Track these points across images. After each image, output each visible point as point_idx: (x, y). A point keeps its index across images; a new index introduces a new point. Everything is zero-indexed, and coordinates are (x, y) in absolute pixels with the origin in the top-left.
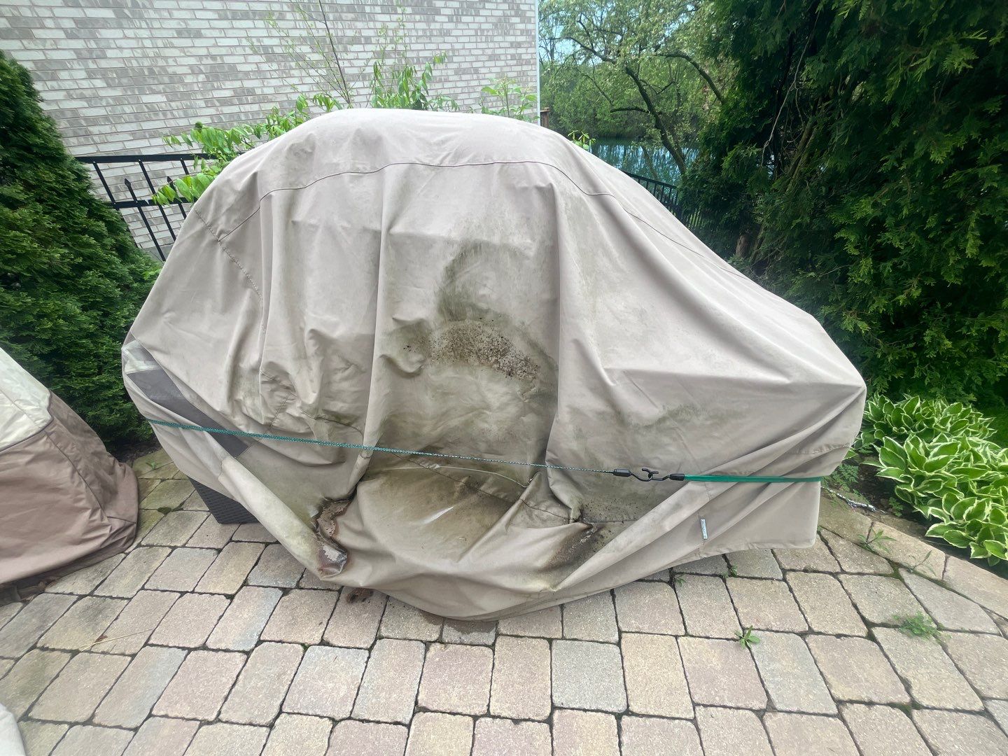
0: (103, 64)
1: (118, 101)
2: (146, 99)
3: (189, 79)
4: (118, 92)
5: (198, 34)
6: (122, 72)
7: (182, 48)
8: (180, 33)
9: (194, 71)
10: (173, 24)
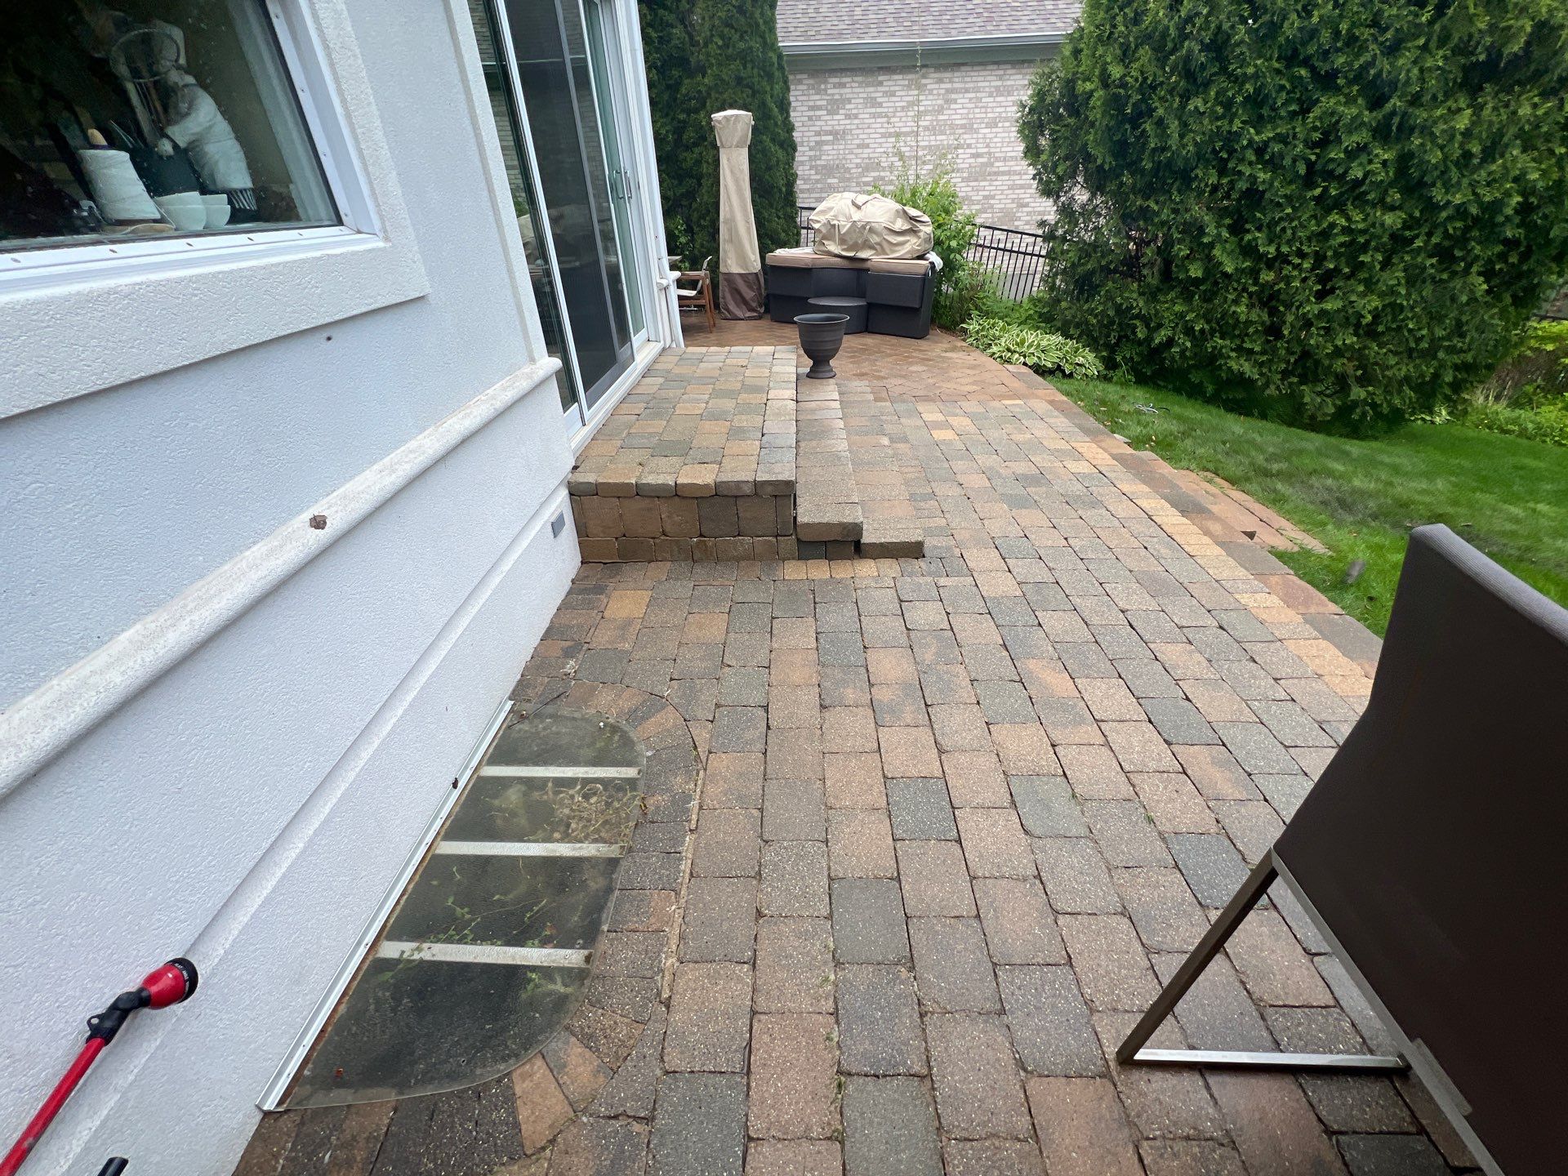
0: (818, 162)
1: (817, 181)
2: (829, 181)
3: (853, 171)
4: (818, 177)
5: (867, 146)
6: (825, 167)
7: (856, 154)
8: (859, 146)
9: (858, 166)
10: (857, 142)
